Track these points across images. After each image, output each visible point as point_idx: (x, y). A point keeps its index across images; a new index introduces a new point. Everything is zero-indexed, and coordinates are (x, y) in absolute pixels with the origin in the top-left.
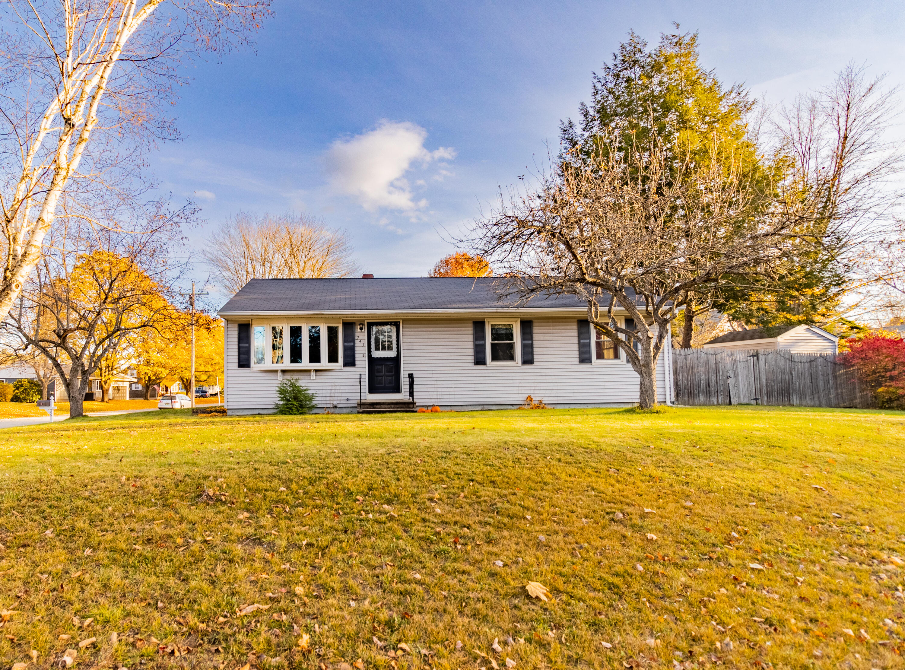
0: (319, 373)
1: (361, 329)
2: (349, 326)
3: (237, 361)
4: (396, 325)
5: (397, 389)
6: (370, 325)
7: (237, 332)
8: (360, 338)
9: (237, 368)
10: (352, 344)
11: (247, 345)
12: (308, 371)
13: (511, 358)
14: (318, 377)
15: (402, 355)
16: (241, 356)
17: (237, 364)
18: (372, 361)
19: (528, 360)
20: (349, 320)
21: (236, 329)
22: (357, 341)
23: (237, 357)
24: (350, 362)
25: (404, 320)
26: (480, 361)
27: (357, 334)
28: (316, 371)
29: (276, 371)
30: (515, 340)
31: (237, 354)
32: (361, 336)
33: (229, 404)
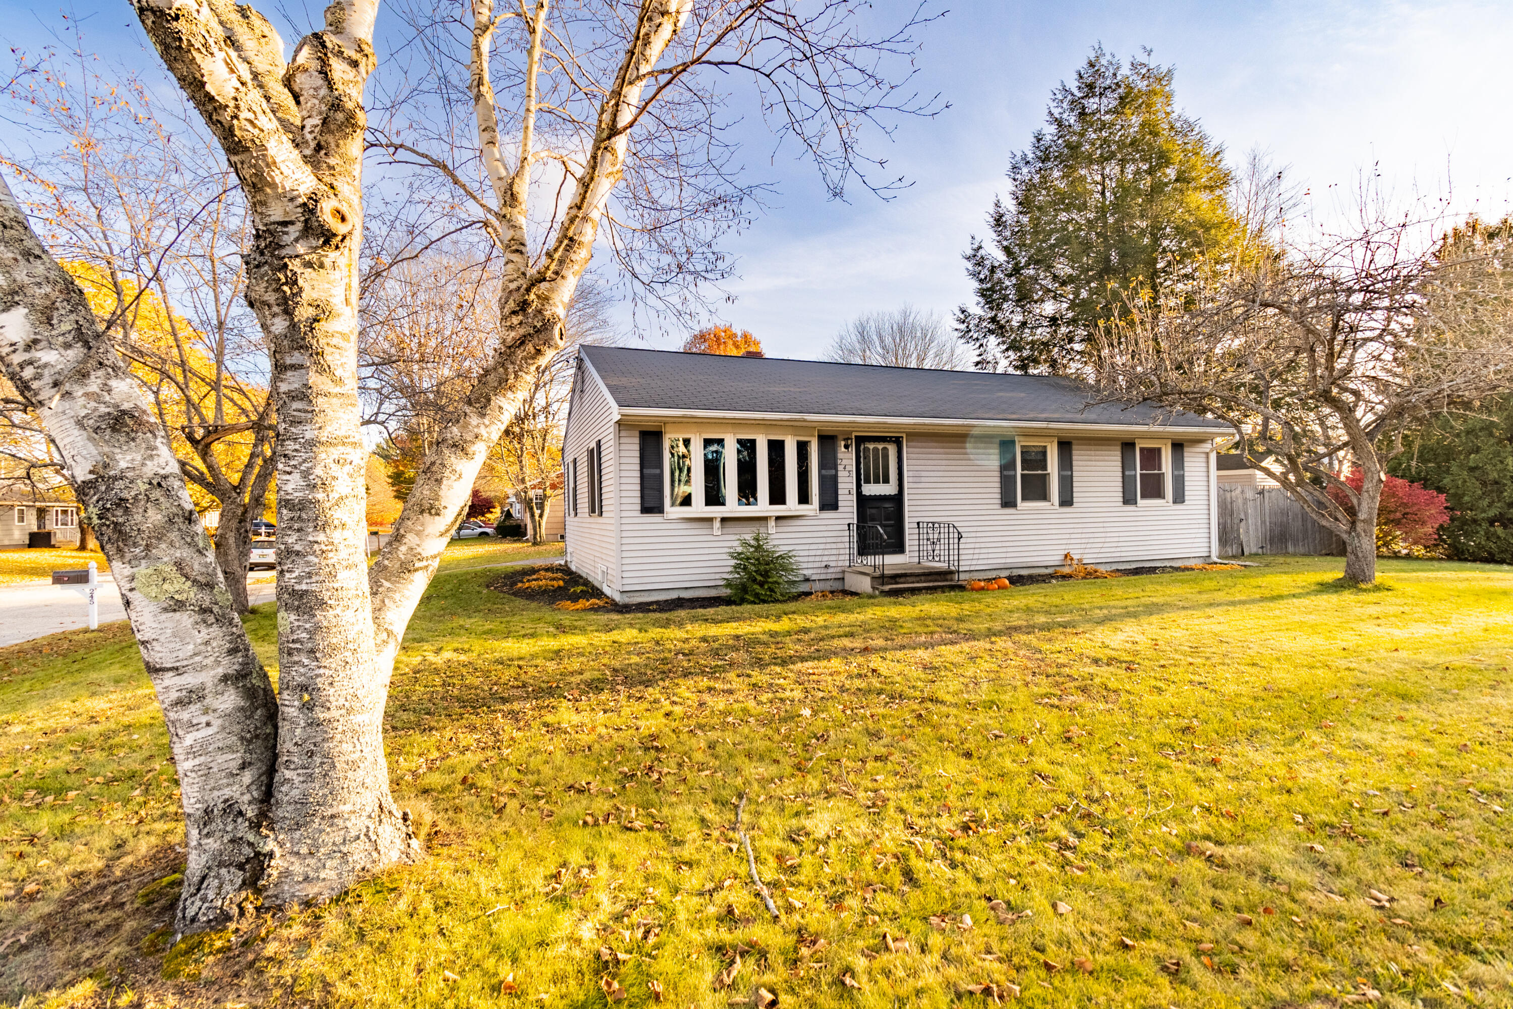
0: (782, 522)
1: (846, 447)
2: (828, 440)
3: (638, 501)
4: (898, 442)
5: (899, 548)
6: (860, 440)
7: (637, 447)
8: (844, 462)
9: (638, 514)
10: (833, 472)
11: (658, 471)
12: (765, 519)
13: (1044, 496)
14: (780, 529)
15: (906, 491)
16: (646, 492)
17: (638, 507)
18: (862, 500)
19: (1067, 501)
20: (829, 431)
21: (637, 440)
22: (840, 468)
23: (638, 494)
24: (830, 503)
25: (908, 434)
26: (1008, 502)
27: (840, 456)
28: (778, 518)
29: (710, 520)
30: (1049, 470)
31: (638, 487)
32: (847, 459)
33: (625, 581)
